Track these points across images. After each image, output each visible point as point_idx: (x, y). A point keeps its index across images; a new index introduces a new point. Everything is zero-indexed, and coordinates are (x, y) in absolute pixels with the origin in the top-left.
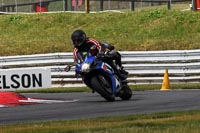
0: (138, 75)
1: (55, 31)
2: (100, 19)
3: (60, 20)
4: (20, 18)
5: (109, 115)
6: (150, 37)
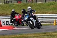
0: (47, 21)
2: (36, 5)
4: (13, 5)
5: (39, 32)
6: (50, 10)
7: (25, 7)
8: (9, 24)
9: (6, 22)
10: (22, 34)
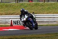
1: (35, 8)
2: (48, 4)
3: (36, 4)
4: (25, 4)
7: (37, 7)
8: (20, 24)
9: (17, 21)
10: (33, 34)
